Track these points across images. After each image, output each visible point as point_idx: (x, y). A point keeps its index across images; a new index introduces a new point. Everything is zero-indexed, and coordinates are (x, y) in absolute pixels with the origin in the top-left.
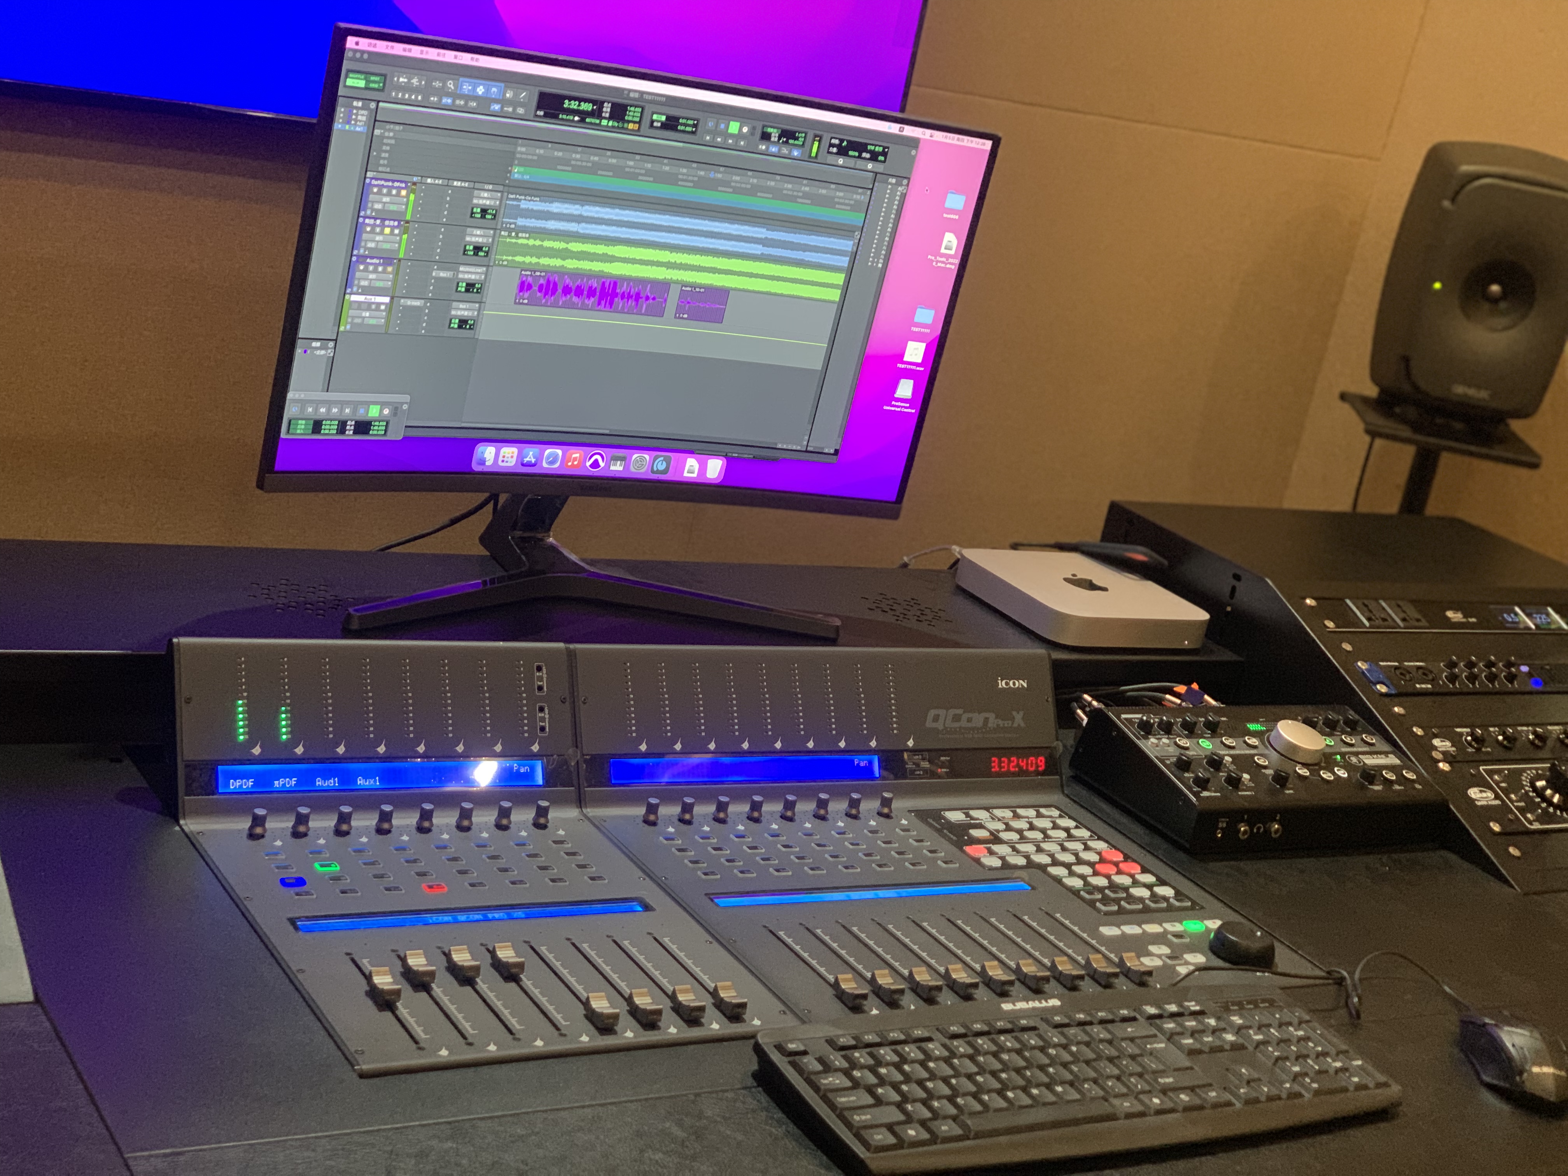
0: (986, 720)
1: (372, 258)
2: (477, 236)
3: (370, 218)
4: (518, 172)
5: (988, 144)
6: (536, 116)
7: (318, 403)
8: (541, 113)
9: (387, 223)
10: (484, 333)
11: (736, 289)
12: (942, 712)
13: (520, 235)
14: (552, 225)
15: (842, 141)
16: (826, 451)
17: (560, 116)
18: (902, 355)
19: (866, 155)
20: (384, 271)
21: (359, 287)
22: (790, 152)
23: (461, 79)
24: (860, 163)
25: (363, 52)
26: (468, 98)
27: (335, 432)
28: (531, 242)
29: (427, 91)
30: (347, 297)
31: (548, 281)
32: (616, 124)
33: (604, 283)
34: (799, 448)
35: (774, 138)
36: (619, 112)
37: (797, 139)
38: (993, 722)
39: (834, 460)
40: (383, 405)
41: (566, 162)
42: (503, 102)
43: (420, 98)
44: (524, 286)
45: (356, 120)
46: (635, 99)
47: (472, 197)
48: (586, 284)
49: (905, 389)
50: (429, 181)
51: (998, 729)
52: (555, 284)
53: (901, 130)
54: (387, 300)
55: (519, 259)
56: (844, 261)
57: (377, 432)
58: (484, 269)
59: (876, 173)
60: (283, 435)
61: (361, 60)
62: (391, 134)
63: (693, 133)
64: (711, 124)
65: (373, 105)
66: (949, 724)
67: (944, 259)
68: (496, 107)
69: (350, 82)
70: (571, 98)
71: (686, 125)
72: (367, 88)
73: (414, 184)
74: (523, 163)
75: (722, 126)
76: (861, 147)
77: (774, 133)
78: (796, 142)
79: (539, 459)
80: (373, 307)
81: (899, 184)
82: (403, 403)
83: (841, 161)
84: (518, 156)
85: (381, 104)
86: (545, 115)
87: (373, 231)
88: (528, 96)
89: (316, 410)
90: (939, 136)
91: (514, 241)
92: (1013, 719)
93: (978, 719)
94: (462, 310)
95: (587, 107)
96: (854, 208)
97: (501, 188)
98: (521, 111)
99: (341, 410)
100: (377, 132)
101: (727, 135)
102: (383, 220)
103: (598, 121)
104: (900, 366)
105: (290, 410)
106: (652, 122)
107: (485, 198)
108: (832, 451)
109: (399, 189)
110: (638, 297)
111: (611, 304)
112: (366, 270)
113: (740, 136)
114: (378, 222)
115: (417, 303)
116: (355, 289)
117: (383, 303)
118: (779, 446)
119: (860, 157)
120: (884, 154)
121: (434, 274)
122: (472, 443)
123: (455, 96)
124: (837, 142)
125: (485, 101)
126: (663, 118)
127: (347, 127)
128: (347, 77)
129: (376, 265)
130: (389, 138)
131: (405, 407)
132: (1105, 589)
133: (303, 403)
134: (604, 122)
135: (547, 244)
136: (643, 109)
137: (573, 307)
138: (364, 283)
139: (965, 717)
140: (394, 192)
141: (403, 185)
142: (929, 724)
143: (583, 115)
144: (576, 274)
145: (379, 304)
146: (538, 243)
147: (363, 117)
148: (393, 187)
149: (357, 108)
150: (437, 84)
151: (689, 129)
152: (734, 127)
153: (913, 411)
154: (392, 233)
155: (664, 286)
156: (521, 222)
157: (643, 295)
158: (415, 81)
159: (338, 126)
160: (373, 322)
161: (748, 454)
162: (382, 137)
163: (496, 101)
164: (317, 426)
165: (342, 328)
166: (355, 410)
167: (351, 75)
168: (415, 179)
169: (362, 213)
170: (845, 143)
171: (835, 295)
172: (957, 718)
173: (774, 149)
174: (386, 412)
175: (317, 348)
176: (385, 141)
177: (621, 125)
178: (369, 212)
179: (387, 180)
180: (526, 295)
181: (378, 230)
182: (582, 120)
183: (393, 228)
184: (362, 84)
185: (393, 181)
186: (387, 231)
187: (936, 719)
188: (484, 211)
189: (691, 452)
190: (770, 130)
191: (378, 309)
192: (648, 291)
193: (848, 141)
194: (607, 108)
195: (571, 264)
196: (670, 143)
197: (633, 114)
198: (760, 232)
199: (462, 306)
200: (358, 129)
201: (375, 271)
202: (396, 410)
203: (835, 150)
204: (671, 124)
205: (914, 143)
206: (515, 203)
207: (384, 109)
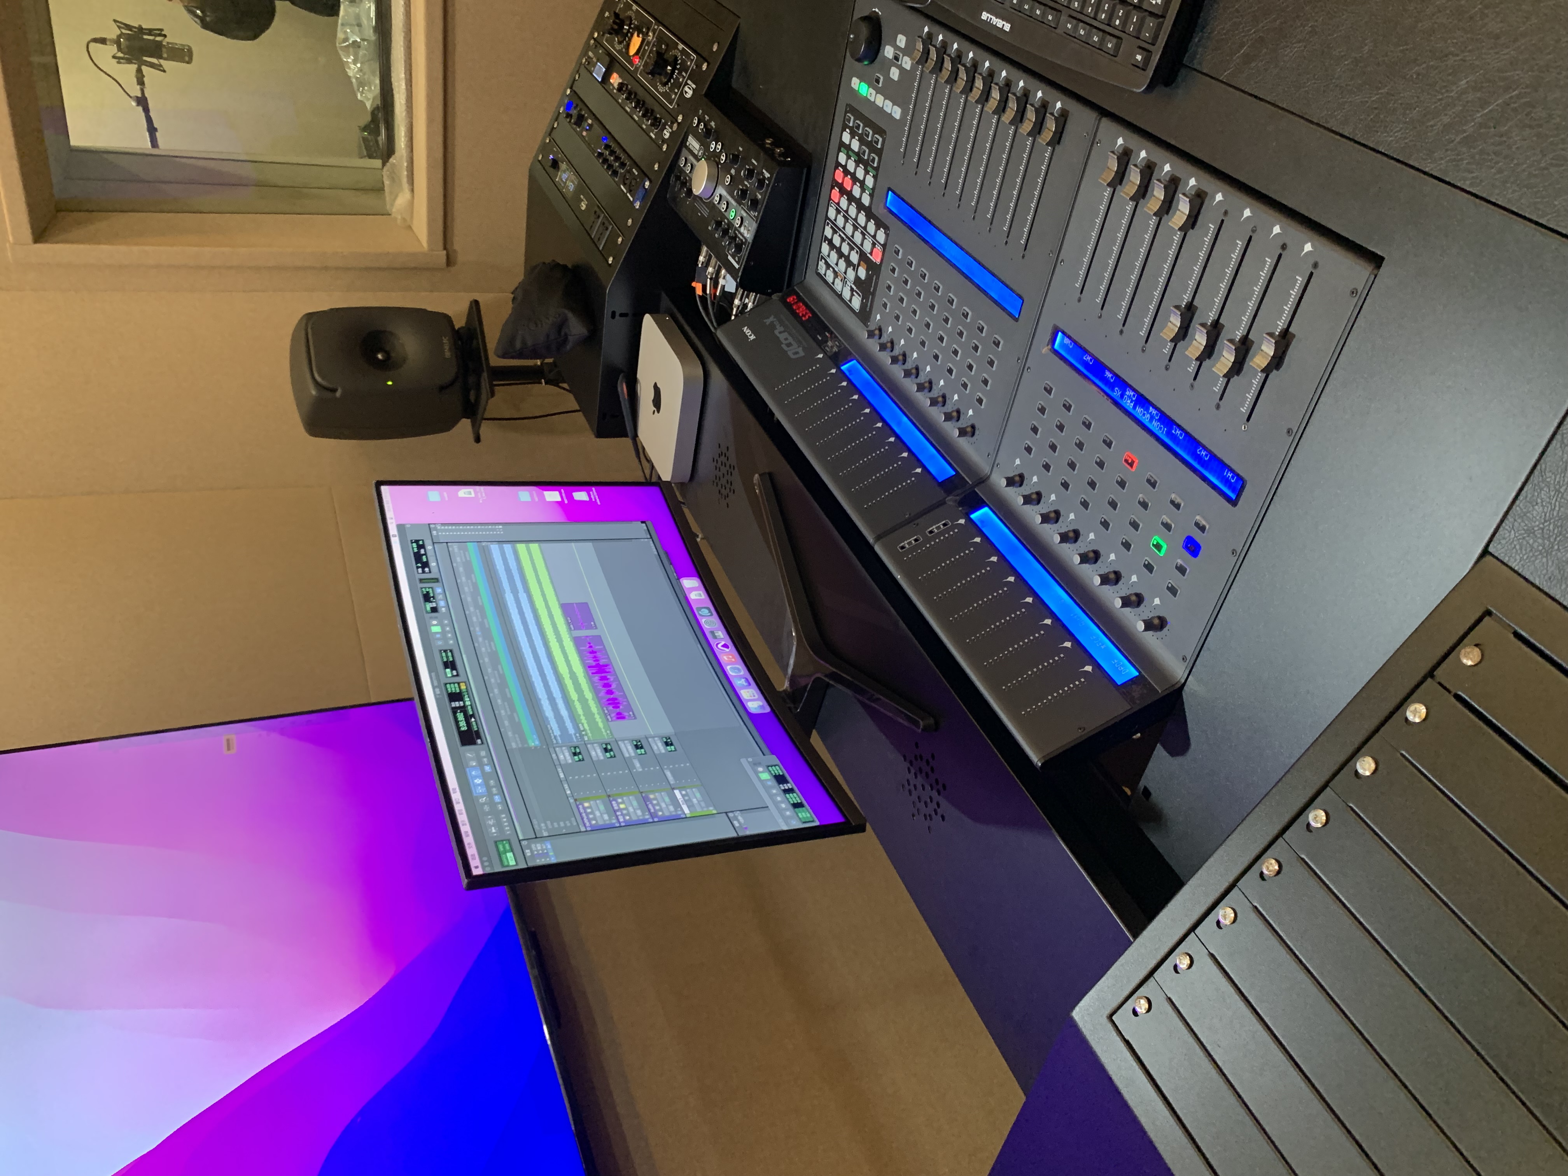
0: (780, 333)
1: (649, 810)
2: (597, 753)
3: (618, 820)
4: (533, 742)
5: (384, 489)
6: (482, 743)
7: (781, 811)
8: (479, 741)
9: (616, 808)
10: (668, 730)
11: (558, 600)
12: (790, 354)
13: (582, 729)
14: (564, 713)
15: (418, 567)
16: (645, 528)
17: (476, 729)
18: (558, 502)
19: (422, 551)
20: (655, 799)
21: (676, 810)
22: (440, 594)
23: (475, 795)
24: (430, 553)
25: (482, 862)
26: (489, 788)
27: (795, 794)
28: (584, 721)
29: (496, 814)
30: (688, 816)
31: (609, 704)
32: (466, 696)
33: (593, 673)
34: (651, 542)
35: (434, 605)
36: (455, 697)
37: (428, 592)
38: (779, 328)
39: (649, 523)
40: (757, 773)
41: (511, 718)
42: (481, 765)
43: (504, 816)
44: (620, 717)
45: (542, 850)
46: (441, 691)
47: (567, 764)
48: (599, 684)
49: (581, 496)
50: (568, 792)
51: (782, 323)
52: (609, 700)
53: (394, 536)
54: (677, 792)
55: (601, 725)
56: (507, 547)
57: (779, 770)
58: (620, 743)
59: (433, 543)
60: (817, 823)
61: (490, 860)
62: (543, 825)
63: (451, 651)
64: (440, 643)
65: (524, 843)
66: (795, 345)
67: (479, 494)
68: (487, 769)
69: (512, 862)
70: (458, 727)
71: (447, 657)
72: (512, 850)
73: (576, 800)
74: (523, 739)
75: (438, 636)
76: (418, 557)
77: (429, 606)
78: (430, 590)
79: (741, 677)
80: (686, 798)
81: (436, 529)
82: (749, 762)
83: (433, 564)
84: (520, 746)
85: (521, 838)
86: (479, 737)
87: (628, 814)
88: (469, 752)
89: (786, 809)
90: (389, 514)
91: (589, 732)
92: (772, 322)
93: (782, 337)
94: (659, 747)
95: (460, 716)
96: (466, 550)
97: (551, 750)
98: (483, 753)
99: (776, 795)
100: (545, 834)
101: (444, 632)
102: (615, 811)
103: (469, 707)
104: (566, 502)
105: (795, 825)
106: (453, 676)
107: (565, 756)
108: (644, 525)
109: (585, 808)
110: (592, 652)
111: (606, 666)
112: (661, 810)
113: (440, 624)
114: (618, 813)
115: (668, 774)
116: (680, 813)
117: (681, 793)
118: (656, 553)
119: (425, 554)
120: (417, 542)
121: (641, 770)
122: (752, 716)
123: (490, 795)
124: (420, 570)
125: (485, 776)
126: (448, 670)
127: (551, 854)
128: (508, 866)
129: (654, 806)
130: (546, 825)
131: (750, 760)
132: (656, 386)
133: (786, 819)
134: (468, 703)
135: (580, 711)
136: (446, 684)
137: (619, 685)
138: (672, 808)
139: (784, 342)
140: (589, 810)
141: (580, 807)
142: (802, 354)
143: (467, 718)
144: (596, 691)
145: (683, 796)
146: (583, 718)
147: (538, 847)
148: (585, 812)
149: (532, 851)
150: (486, 808)
151: (450, 654)
152: (436, 629)
153: (593, 489)
154: (623, 803)
155: (577, 641)
156: (571, 731)
157: (590, 650)
158: (491, 822)
159: (553, 860)
160: (698, 795)
161: (671, 569)
162: (547, 829)
163: (483, 770)
164: (796, 806)
165: (715, 812)
166: (772, 787)
167: (506, 864)
168: (572, 801)
169: (617, 825)
170: (419, 565)
171: (534, 547)
172: (789, 345)
173: (442, 603)
174: (760, 769)
175: (739, 822)
176: (550, 827)
177: (466, 693)
178: (614, 821)
179: (582, 819)
180: (626, 714)
181: (625, 812)
182: (473, 716)
183: (618, 804)
184: (510, 855)
185: (581, 814)
186: (622, 806)
187: (797, 353)
188: (575, 754)
189: (687, 599)
190: (428, 609)
191: (687, 795)
192: (586, 648)
193: (416, 564)
194: (456, 704)
195: (589, 695)
196: (465, 662)
197: (453, 688)
198: (509, 598)
199: (655, 748)
200: (549, 847)
201: (658, 804)
202: (756, 764)
203: (427, 570)
204: (451, 665)
205: (401, 528)
206: (559, 738)
207: (523, 833)
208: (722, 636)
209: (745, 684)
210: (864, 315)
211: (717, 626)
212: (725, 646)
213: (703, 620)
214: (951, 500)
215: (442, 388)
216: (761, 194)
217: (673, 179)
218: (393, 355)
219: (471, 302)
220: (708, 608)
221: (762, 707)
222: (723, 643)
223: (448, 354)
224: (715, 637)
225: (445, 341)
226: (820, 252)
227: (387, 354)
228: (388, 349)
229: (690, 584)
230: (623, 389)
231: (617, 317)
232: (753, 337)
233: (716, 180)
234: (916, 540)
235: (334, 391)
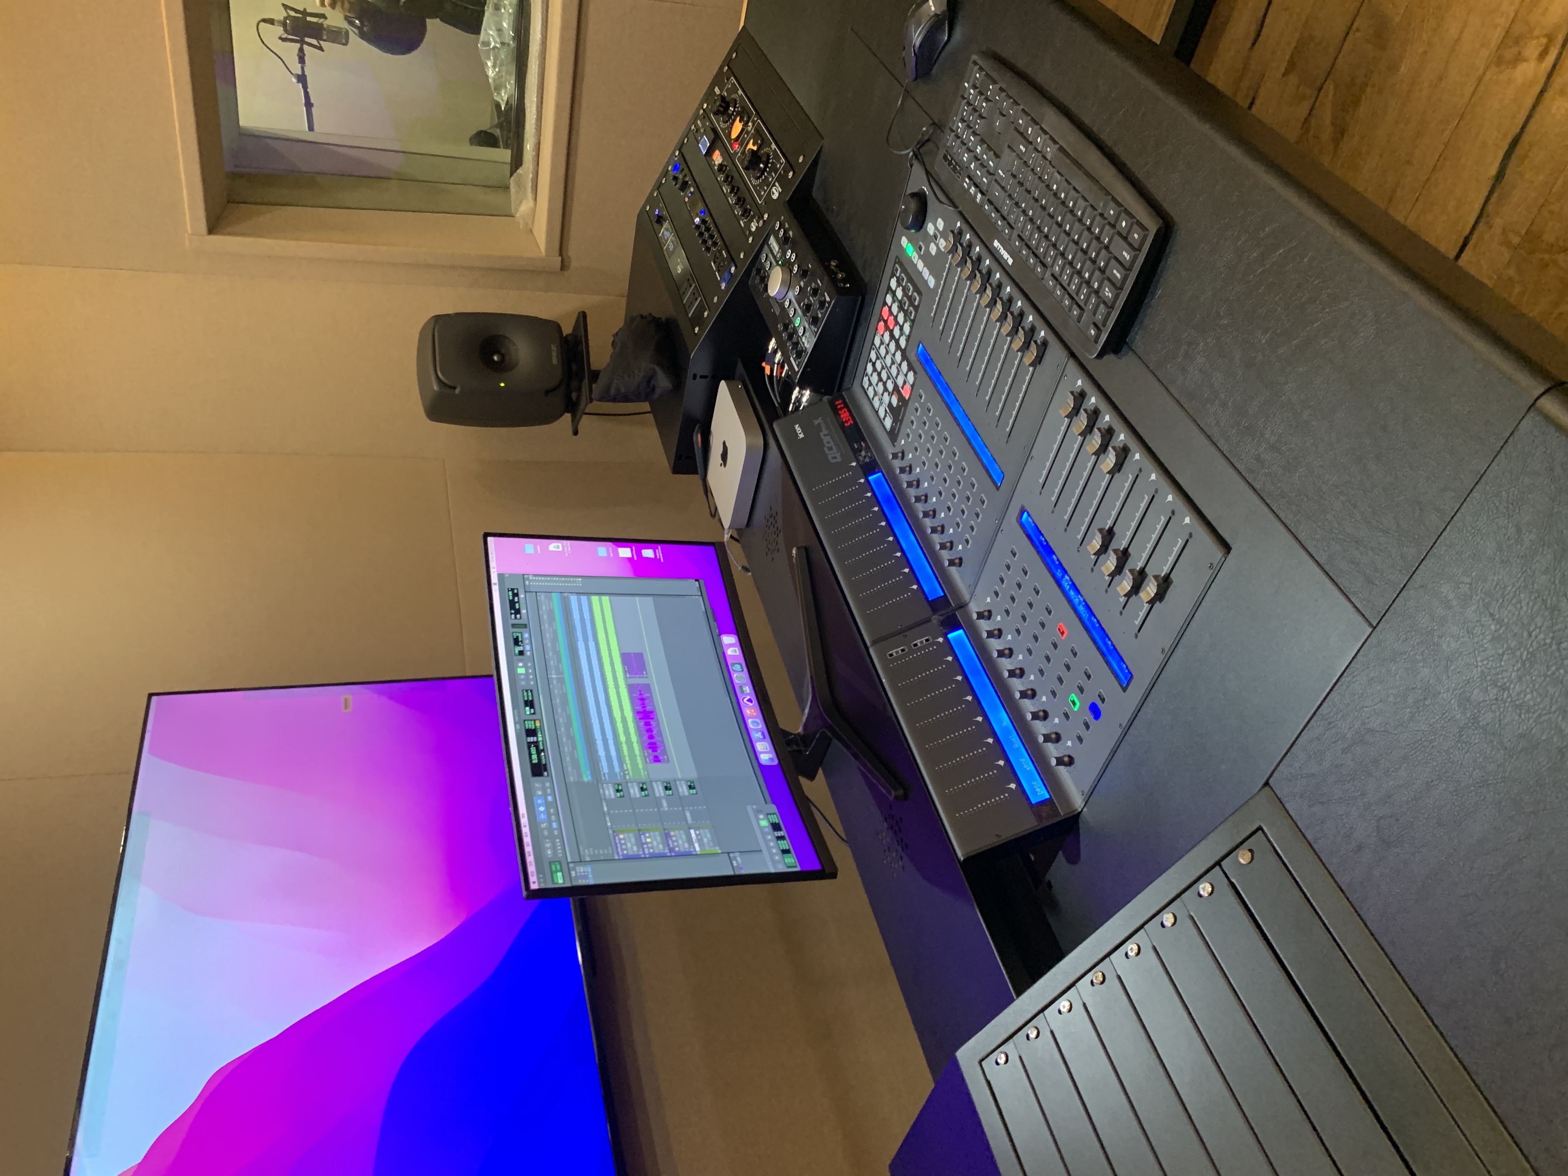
0: (825, 435)
1: (669, 845)
2: (635, 791)
3: (644, 852)
4: (587, 778)
5: (490, 540)
6: (548, 776)
7: (772, 855)
8: (545, 773)
9: (644, 841)
10: (693, 774)
11: (620, 650)
12: (830, 457)
13: (625, 768)
14: (613, 753)
15: (511, 614)
16: (698, 586)
17: (544, 763)
18: (628, 559)
19: (516, 599)
20: (675, 836)
21: (690, 847)
22: (526, 639)
23: (538, 820)
24: (522, 601)
25: (538, 878)
26: (549, 815)
27: (785, 841)
28: (628, 762)
29: (552, 838)
30: (698, 853)
31: (650, 748)
32: (539, 733)
33: (640, 719)
34: (701, 600)
35: (521, 648)
36: (531, 733)
37: (518, 637)
38: (825, 431)
39: (702, 581)
40: (758, 819)
41: (572, 755)
42: (545, 795)
43: (558, 840)
44: (657, 760)
45: (584, 872)
46: (521, 727)
47: (611, 800)
48: (644, 728)
49: (648, 553)
50: (609, 824)
51: (827, 428)
52: (650, 744)
53: (495, 584)
54: (692, 831)
55: (641, 766)
56: (584, 598)
57: (775, 819)
58: (654, 783)
59: (526, 592)
60: (798, 869)
61: (544, 877)
62: (587, 851)
63: (531, 691)
64: (523, 683)
65: (571, 865)
66: (835, 449)
67: (566, 548)
68: (550, 798)
69: (561, 881)
70: (531, 760)
71: (528, 696)
72: (561, 870)
73: (614, 832)
74: (580, 775)
75: (522, 677)
76: (512, 604)
77: (517, 649)
78: (520, 637)
79: (757, 731)
80: (699, 837)
81: (528, 579)
82: (753, 809)
83: (524, 611)
84: (576, 779)
85: (569, 860)
86: (546, 770)
87: (652, 848)
88: (537, 782)
89: (776, 854)
90: (493, 564)
91: (630, 772)
92: (819, 424)
93: (826, 439)
94: (683, 789)
95: (533, 750)
96: (550, 599)
97: (600, 785)
98: (548, 784)
99: (770, 840)
100: (588, 859)
101: (527, 674)
102: (643, 844)
103: (541, 743)
104: (635, 558)
105: (781, 868)
106: (531, 714)
107: (610, 792)
108: (697, 583)
109: (620, 840)
110: (642, 699)
111: (652, 712)
112: (678, 846)
113: (525, 666)
114: (645, 846)
115: (688, 815)
116: (692, 850)
117: (695, 833)
118: (704, 610)
119: (518, 602)
120: (513, 590)
121: (667, 809)
122: (762, 767)
123: (550, 822)
124: (513, 616)
125: (547, 805)
126: (528, 708)
127: (590, 876)
128: (557, 883)
129: (673, 842)
130: (589, 852)
131: (755, 807)
132: (724, 443)
133: (774, 862)
134: (540, 739)
135: (626, 752)
136: (525, 721)
137: (660, 732)
138: (686, 845)
139: (827, 445)
140: (623, 842)
141: (617, 838)
142: (839, 459)
143: (538, 752)
144: (640, 736)
145: (697, 835)
146: (627, 758)
147: (581, 869)
148: (620, 842)
149: (576, 873)
150: (546, 833)
151: (530, 694)
152: (521, 671)
153: (659, 547)
154: (649, 837)
155: (631, 688)
156: (617, 770)
157: (640, 697)
158: (548, 845)
159: (591, 882)
160: (709, 835)
161: (714, 624)
162: (590, 855)
163: (546, 800)
164: (785, 852)
165: (719, 851)
166: (768, 833)
167: (556, 881)
168: (611, 832)
169: (643, 856)
170: (513, 612)
171: (606, 599)
172: (830, 449)
173: (528, 647)
174: (761, 816)
175: (737, 862)
176: (592, 853)
177: (539, 730)
178: (641, 853)
179: (617, 848)
180: (661, 758)
181: (650, 845)
182: (543, 750)
183: (646, 838)
184: (559, 874)
185: (616, 844)
186: (648, 840)
187: (835, 458)
188: (618, 791)
189: (724, 654)
190: (517, 652)
191: (700, 834)
192: (636, 695)
193: (511, 609)
194: (531, 739)
195: (634, 738)
196: (541, 702)
197: (530, 725)
198: (581, 645)
199: (681, 790)
200: (590, 870)
201: (676, 841)
202: (759, 811)
203: (518, 616)
204: (530, 704)
205: (501, 576)
206: (607, 776)
207: (572, 857)
208: (748, 692)
209: (761, 737)
210: (893, 435)
211: (745, 681)
212: (750, 700)
213: (735, 675)
214: (935, 619)
215: (547, 392)
216: (821, 314)
217: (754, 272)
218: (507, 358)
219: (579, 313)
220: (740, 664)
221: (771, 759)
222: (748, 697)
223: (555, 361)
224: (743, 692)
225: (554, 348)
226: (866, 369)
227: (503, 357)
228: (503, 351)
229: (729, 640)
230: (698, 438)
231: (698, 377)
232: (801, 436)
233: (788, 285)
234: (903, 650)
235: (454, 388)
